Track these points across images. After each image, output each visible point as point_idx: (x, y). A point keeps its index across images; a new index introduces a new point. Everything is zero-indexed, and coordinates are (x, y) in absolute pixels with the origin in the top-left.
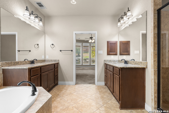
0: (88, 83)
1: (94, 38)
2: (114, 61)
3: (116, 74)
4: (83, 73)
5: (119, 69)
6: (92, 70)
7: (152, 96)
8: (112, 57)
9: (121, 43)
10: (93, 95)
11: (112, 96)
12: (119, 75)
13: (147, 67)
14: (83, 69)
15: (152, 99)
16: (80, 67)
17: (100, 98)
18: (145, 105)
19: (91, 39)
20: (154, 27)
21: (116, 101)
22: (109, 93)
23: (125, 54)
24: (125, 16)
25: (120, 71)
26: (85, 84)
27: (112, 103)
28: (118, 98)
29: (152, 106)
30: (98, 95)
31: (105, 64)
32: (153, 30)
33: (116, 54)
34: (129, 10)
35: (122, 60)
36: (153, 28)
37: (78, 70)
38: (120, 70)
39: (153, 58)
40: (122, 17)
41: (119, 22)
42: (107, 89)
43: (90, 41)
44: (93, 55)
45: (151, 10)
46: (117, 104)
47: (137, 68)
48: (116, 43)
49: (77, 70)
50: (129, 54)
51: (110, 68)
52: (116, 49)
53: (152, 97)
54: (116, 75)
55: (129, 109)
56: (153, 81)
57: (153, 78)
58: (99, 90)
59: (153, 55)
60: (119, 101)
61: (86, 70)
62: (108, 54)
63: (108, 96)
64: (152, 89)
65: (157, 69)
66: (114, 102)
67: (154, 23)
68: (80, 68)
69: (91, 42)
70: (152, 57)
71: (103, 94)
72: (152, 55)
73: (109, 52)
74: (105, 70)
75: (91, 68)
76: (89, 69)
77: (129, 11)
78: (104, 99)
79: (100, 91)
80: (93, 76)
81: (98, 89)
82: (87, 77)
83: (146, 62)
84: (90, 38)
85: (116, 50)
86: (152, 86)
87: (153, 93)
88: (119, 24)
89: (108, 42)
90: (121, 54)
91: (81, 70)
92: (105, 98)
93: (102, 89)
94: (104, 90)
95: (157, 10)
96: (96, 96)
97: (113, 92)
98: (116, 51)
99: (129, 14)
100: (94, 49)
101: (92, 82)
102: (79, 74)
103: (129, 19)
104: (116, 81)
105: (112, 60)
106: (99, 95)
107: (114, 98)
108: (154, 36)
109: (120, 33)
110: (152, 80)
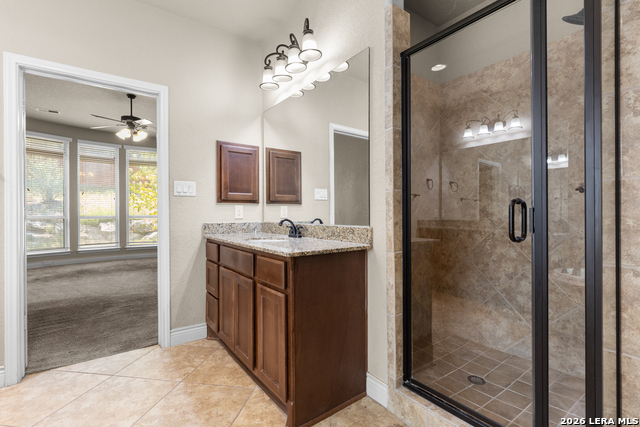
0: (118, 346)
1: (145, 122)
2: (247, 228)
3: (266, 285)
4: (78, 295)
5: (286, 263)
6: (132, 275)
7: (389, 343)
8: (240, 213)
9: (272, 154)
10: (155, 412)
11: (249, 379)
12: (283, 287)
13: (372, 247)
14: (81, 273)
15: (390, 356)
16: (56, 262)
17: (191, 416)
18: (368, 379)
19: (131, 126)
20: (395, 107)
21: (268, 398)
22: (233, 372)
23: (287, 199)
24: (295, 51)
25: (291, 273)
26: (95, 357)
27: (254, 417)
28: (281, 387)
29: (390, 379)
30: (182, 397)
31: (209, 241)
32: (391, 117)
33: (254, 201)
34: (308, 30)
35: (282, 222)
36: (391, 112)
37: (46, 279)
38: (290, 266)
39: (391, 214)
40: (280, 51)
41: (265, 68)
42: (221, 352)
43: (124, 133)
44: (140, 201)
45: (386, 48)
46: (273, 413)
47: (347, 252)
48: (251, 155)
49: (39, 285)
50: (298, 202)
51: (235, 258)
52: (255, 177)
53: (390, 347)
54: (268, 289)
55: (321, 417)
56: (394, 291)
57: (392, 282)
58: (183, 372)
59: (392, 202)
60: (283, 401)
61: (100, 278)
62: (222, 198)
63: (229, 390)
64: (389, 320)
65: (401, 252)
66: (260, 412)
67: (394, 95)
68: (61, 271)
69: (129, 142)
70: (388, 211)
71: (202, 387)
72: (387, 203)
73: (226, 188)
74: (208, 271)
75: (130, 262)
76: (120, 270)
77: (311, 32)
78: (214, 411)
79: (187, 378)
80: (140, 303)
81: (179, 367)
82: (109, 311)
83: (368, 227)
84: (124, 118)
85: (255, 183)
86: (388, 312)
87: (394, 334)
88: (267, 77)
89: (220, 146)
90: (271, 201)
91: (65, 283)
92: (217, 404)
93: (197, 361)
94: (209, 363)
95: (402, 54)
96: (171, 411)
97: (251, 366)
98: (255, 187)
99: (307, 43)
100: (144, 176)
101: (141, 332)
102: (52, 302)
103: (305, 63)
104: (270, 315)
105: (236, 222)
106: (182, 400)
107: (257, 389)
108: (394, 138)
109: (267, 115)
110: (388, 289)
